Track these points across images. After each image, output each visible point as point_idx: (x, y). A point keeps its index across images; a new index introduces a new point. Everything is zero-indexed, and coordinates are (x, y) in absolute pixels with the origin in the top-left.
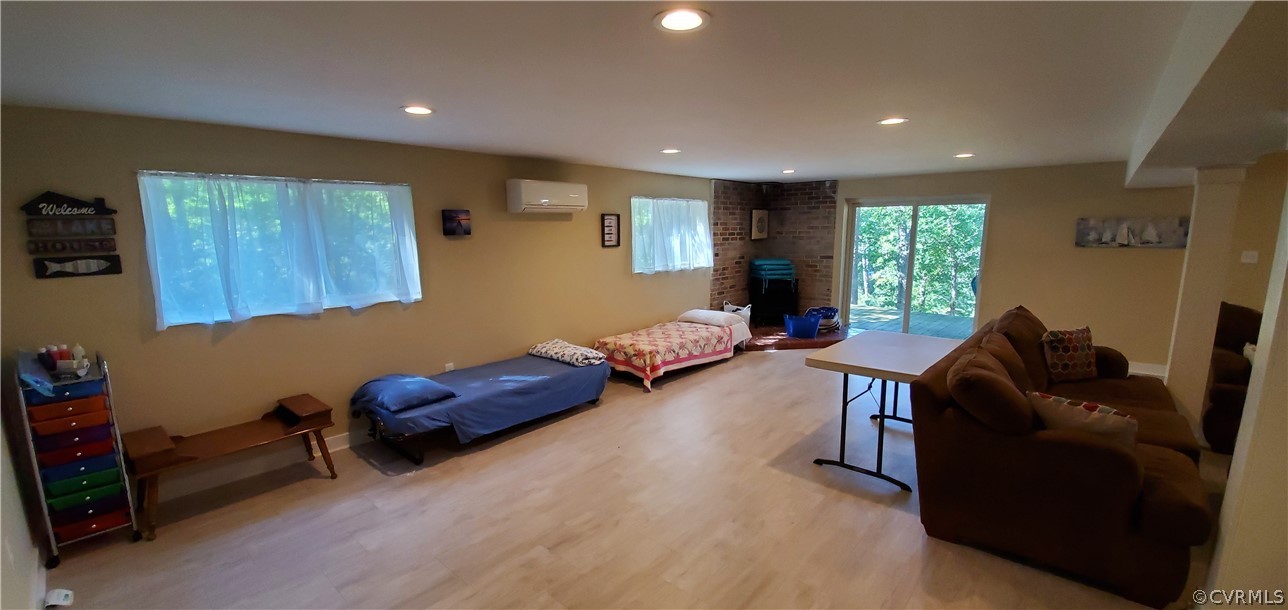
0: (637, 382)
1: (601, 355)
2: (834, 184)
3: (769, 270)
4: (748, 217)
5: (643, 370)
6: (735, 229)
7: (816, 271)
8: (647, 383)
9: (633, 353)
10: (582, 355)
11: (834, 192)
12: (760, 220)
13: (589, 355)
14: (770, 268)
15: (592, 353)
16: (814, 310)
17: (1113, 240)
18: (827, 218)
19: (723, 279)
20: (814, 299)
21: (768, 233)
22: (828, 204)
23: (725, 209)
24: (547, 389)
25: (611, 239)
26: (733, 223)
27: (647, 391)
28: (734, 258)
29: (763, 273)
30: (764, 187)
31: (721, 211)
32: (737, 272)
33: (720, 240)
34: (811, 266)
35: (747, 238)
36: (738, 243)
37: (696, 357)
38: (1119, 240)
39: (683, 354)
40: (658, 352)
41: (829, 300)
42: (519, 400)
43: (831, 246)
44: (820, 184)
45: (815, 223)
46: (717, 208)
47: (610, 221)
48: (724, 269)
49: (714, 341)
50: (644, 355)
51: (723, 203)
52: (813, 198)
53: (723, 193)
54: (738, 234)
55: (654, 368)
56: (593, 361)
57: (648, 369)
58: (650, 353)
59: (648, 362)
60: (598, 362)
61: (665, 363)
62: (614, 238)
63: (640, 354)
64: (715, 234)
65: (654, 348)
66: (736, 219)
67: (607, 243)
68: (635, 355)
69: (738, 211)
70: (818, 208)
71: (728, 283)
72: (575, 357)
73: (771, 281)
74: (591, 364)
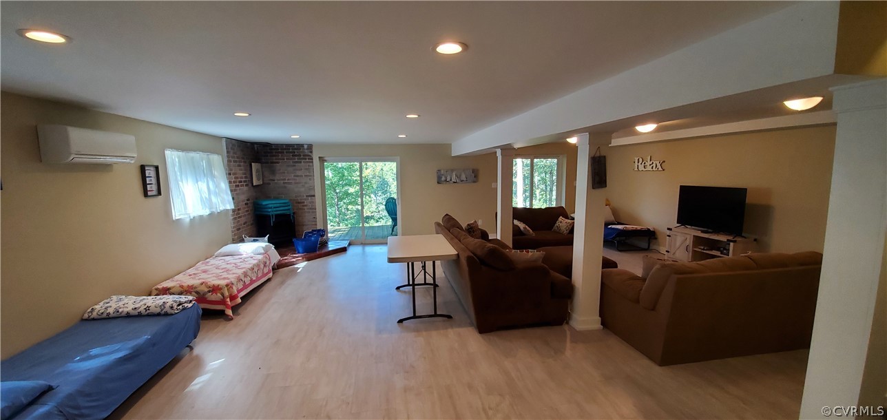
0: (220, 315)
1: (190, 298)
2: (310, 147)
3: (274, 208)
4: (249, 169)
5: (223, 302)
6: (242, 178)
7: (304, 206)
8: (229, 312)
9: (206, 290)
10: (175, 301)
11: (311, 152)
12: (257, 171)
13: (182, 300)
14: (273, 206)
15: (183, 298)
16: (310, 233)
17: (451, 180)
18: (306, 169)
19: (239, 217)
20: (306, 225)
21: (263, 180)
22: (307, 160)
23: (235, 162)
24: (154, 345)
25: (152, 188)
26: (240, 173)
27: (229, 319)
28: (243, 201)
29: (270, 210)
30: (256, 146)
31: (232, 163)
32: (247, 211)
33: (234, 188)
34: (299, 203)
35: (250, 185)
36: (245, 188)
37: (254, 281)
38: (453, 180)
39: (247, 280)
40: (233, 284)
41: (316, 225)
42: (130, 366)
43: (313, 188)
44: (298, 147)
45: (299, 173)
46: (229, 161)
47: (150, 172)
48: (239, 210)
49: (262, 266)
50: (221, 289)
51: (233, 157)
52: (296, 156)
53: (231, 148)
54: (245, 181)
55: (233, 298)
56: (186, 305)
57: (228, 300)
58: (227, 285)
59: (227, 294)
60: (190, 305)
61: (239, 291)
62: (154, 187)
63: (215, 289)
64: (230, 182)
65: (228, 281)
66: (241, 170)
67: (149, 193)
68: (209, 291)
69: (242, 164)
70: (301, 162)
71: (243, 220)
72: (168, 305)
73: (276, 215)
74: (184, 309)
